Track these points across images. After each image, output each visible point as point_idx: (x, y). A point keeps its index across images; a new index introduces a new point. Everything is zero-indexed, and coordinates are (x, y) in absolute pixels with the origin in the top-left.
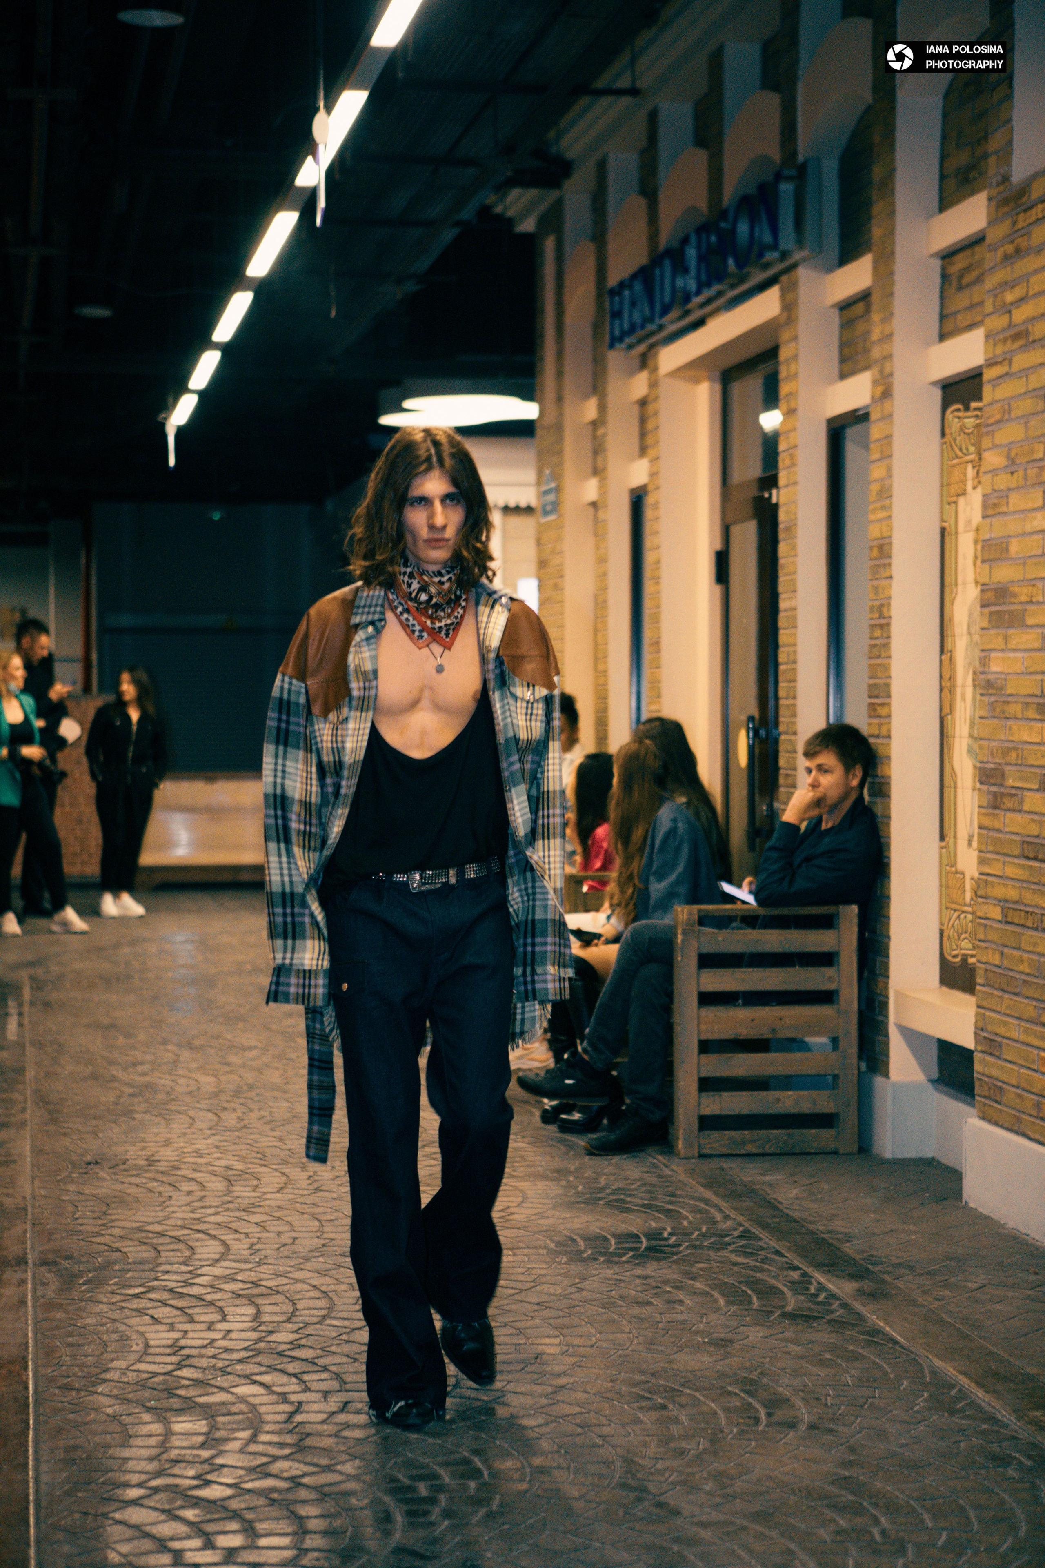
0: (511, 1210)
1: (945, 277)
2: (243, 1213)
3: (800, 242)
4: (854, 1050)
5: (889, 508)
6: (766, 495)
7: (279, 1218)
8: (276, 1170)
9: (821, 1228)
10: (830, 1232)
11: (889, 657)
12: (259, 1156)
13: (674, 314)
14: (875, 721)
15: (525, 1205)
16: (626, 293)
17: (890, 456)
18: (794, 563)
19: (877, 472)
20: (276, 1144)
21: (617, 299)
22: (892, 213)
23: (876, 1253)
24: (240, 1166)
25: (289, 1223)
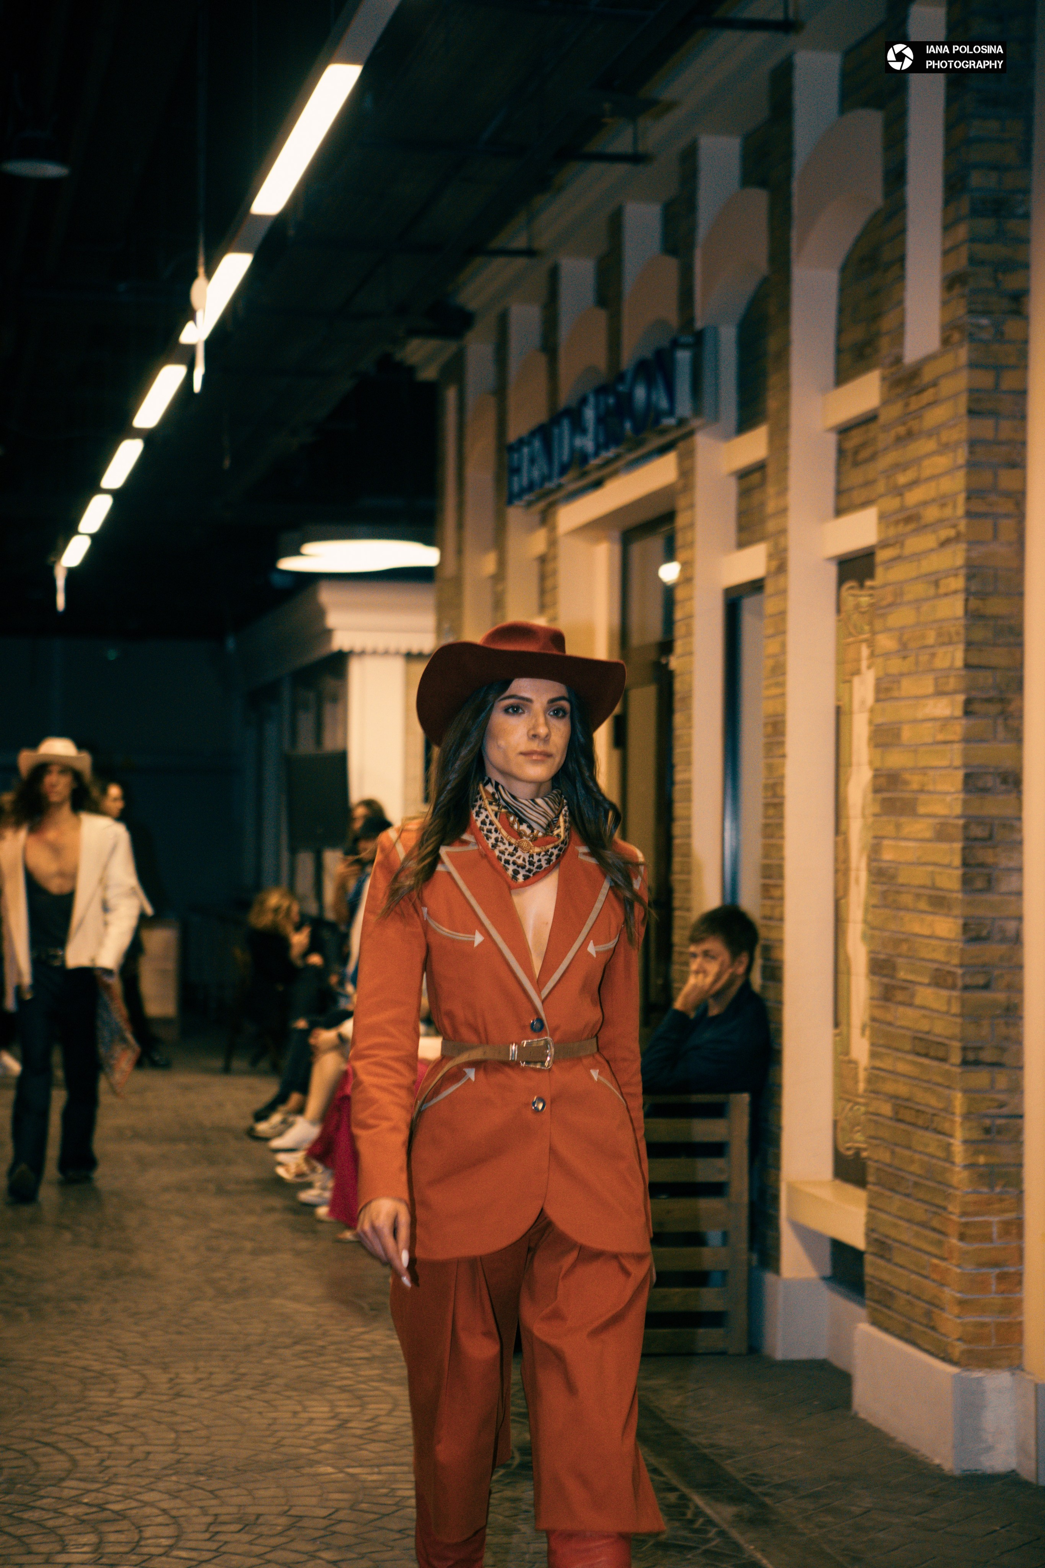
0: (381, 1419)
1: (841, 452)
2: (97, 1423)
3: (697, 411)
4: (744, 1245)
5: (782, 685)
6: (664, 661)
7: (133, 1429)
8: (135, 1371)
9: (704, 1441)
10: (712, 1446)
11: (782, 837)
12: (120, 1355)
13: (572, 474)
14: (769, 902)
15: (395, 1414)
16: (526, 450)
17: (784, 632)
18: (690, 735)
19: (772, 647)
20: (138, 1340)
21: (516, 456)
22: (786, 387)
23: (757, 1471)
24: (97, 1366)
25: (143, 1434)
